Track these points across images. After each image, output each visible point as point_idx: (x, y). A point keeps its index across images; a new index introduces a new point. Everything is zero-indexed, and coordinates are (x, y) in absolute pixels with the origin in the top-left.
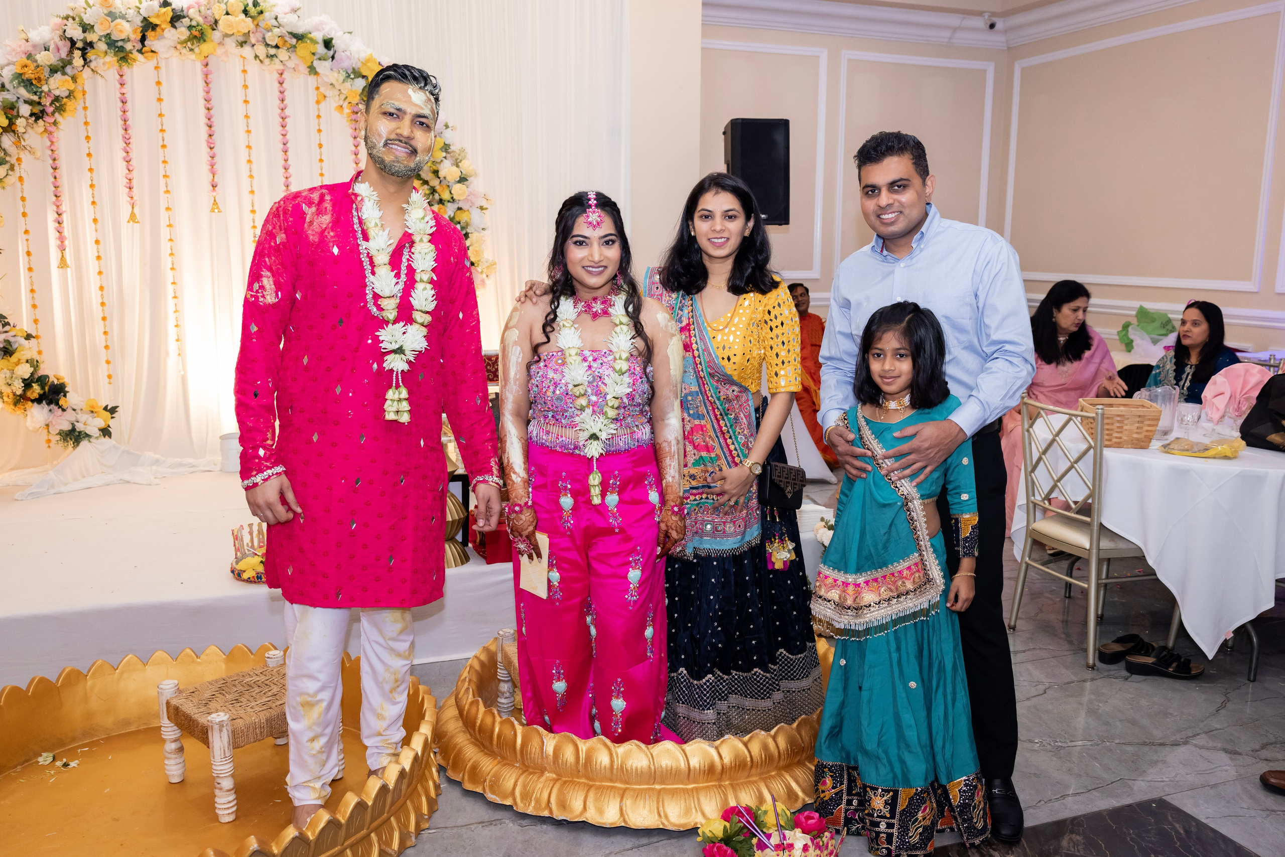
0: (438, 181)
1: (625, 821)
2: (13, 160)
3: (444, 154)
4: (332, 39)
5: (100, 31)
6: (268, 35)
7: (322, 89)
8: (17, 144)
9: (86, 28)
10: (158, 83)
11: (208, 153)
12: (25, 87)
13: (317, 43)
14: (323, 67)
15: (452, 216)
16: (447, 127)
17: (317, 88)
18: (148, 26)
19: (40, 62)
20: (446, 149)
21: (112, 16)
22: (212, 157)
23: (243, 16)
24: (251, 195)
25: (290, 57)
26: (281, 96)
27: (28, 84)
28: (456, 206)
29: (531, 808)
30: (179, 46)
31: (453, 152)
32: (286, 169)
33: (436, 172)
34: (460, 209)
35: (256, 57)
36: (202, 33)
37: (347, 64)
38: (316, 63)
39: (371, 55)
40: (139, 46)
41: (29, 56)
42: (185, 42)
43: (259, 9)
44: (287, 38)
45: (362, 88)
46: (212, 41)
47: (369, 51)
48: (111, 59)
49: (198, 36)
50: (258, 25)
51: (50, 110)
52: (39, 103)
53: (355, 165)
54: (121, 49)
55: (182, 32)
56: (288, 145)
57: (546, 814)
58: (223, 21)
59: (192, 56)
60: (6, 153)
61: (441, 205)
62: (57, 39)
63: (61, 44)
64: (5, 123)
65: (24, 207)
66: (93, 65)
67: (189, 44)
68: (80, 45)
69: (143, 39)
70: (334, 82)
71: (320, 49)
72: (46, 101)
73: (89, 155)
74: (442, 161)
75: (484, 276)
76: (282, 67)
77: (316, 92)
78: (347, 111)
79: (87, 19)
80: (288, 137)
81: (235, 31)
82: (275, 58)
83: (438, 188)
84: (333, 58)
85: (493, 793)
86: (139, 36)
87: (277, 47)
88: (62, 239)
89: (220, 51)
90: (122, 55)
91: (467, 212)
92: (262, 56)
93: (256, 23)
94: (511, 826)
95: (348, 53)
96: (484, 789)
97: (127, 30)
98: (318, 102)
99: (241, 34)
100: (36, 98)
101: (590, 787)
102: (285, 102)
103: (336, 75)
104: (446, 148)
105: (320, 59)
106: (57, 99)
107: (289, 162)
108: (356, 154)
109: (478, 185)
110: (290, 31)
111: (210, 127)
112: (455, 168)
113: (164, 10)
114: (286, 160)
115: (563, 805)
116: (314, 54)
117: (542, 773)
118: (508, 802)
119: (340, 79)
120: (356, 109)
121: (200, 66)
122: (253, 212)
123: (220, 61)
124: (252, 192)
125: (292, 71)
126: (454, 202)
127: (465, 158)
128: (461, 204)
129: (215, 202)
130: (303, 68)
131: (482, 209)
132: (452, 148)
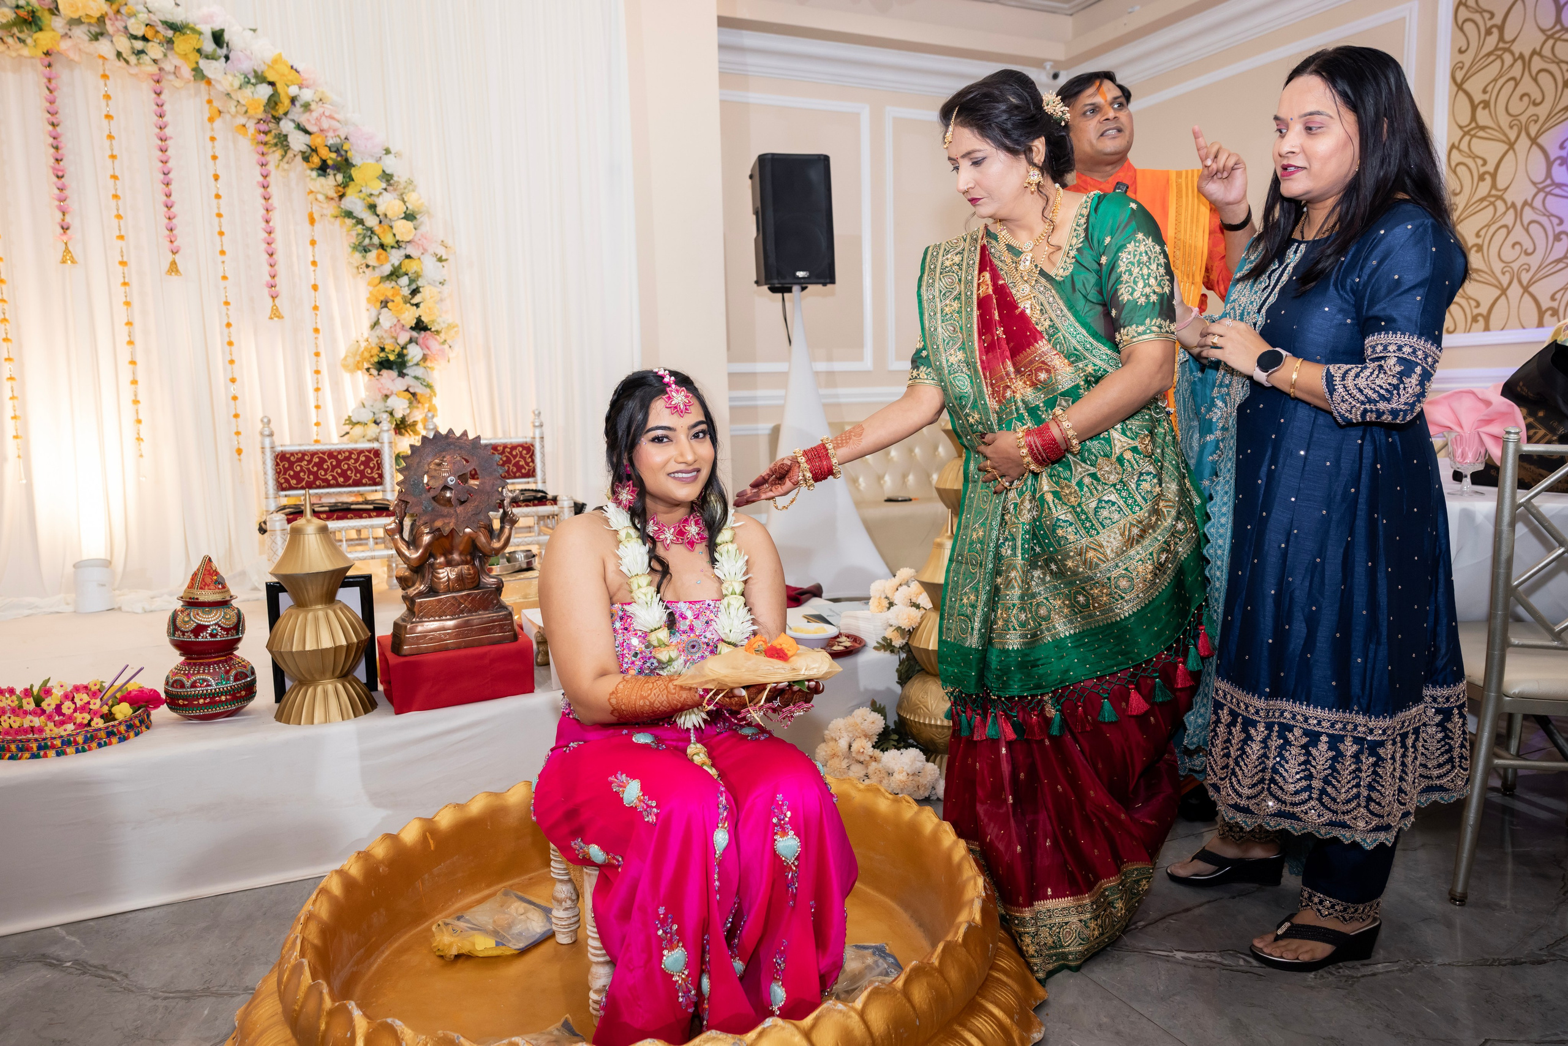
0: (377, 220)
3: (384, 185)
4: (222, 31)
6: (132, 23)
7: (217, 104)
11: (55, 184)
13: (200, 33)
14: (212, 69)
15: (397, 263)
16: (388, 152)
17: (210, 102)
20: (388, 181)
22: (61, 189)
24: (120, 243)
25: (165, 55)
26: (159, 110)
28: (402, 253)
31: (398, 182)
32: (169, 207)
33: (373, 207)
34: (408, 257)
35: (119, 54)
36: (35, 17)
37: (247, 66)
38: (203, 64)
39: (280, 55)
42: (11, 28)
44: (160, 28)
45: (267, 97)
46: (53, 30)
47: (277, 52)
49: (30, 21)
50: (118, 11)
53: (263, 201)
55: (4, 13)
56: (170, 176)
59: (25, 52)
61: (381, 251)
67: (15, 30)
70: (229, 89)
71: (209, 46)
74: (380, 193)
75: (446, 347)
76: (154, 69)
77: (207, 106)
78: (252, 130)
80: (169, 165)
81: (81, 14)
82: (143, 56)
83: (377, 229)
84: (227, 58)
87: (144, 39)
89: (64, 45)
91: (417, 261)
92: (126, 52)
93: (115, 7)
95: (248, 53)
98: (211, 120)
99: (93, 21)
102: (165, 119)
103: (230, 78)
104: (387, 177)
105: (207, 57)
107: (173, 198)
108: (265, 187)
109: (432, 228)
110: (163, 19)
111: (57, 148)
112: (399, 203)
114: (168, 195)
116: (199, 52)
119: (237, 84)
120: (263, 127)
121: (41, 68)
122: (123, 263)
123: (71, 64)
124: (121, 237)
125: (172, 77)
126: (399, 247)
127: (413, 191)
128: (410, 250)
129: (67, 250)
130: (186, 72)
131: (440, 260)
132: (395, 178)
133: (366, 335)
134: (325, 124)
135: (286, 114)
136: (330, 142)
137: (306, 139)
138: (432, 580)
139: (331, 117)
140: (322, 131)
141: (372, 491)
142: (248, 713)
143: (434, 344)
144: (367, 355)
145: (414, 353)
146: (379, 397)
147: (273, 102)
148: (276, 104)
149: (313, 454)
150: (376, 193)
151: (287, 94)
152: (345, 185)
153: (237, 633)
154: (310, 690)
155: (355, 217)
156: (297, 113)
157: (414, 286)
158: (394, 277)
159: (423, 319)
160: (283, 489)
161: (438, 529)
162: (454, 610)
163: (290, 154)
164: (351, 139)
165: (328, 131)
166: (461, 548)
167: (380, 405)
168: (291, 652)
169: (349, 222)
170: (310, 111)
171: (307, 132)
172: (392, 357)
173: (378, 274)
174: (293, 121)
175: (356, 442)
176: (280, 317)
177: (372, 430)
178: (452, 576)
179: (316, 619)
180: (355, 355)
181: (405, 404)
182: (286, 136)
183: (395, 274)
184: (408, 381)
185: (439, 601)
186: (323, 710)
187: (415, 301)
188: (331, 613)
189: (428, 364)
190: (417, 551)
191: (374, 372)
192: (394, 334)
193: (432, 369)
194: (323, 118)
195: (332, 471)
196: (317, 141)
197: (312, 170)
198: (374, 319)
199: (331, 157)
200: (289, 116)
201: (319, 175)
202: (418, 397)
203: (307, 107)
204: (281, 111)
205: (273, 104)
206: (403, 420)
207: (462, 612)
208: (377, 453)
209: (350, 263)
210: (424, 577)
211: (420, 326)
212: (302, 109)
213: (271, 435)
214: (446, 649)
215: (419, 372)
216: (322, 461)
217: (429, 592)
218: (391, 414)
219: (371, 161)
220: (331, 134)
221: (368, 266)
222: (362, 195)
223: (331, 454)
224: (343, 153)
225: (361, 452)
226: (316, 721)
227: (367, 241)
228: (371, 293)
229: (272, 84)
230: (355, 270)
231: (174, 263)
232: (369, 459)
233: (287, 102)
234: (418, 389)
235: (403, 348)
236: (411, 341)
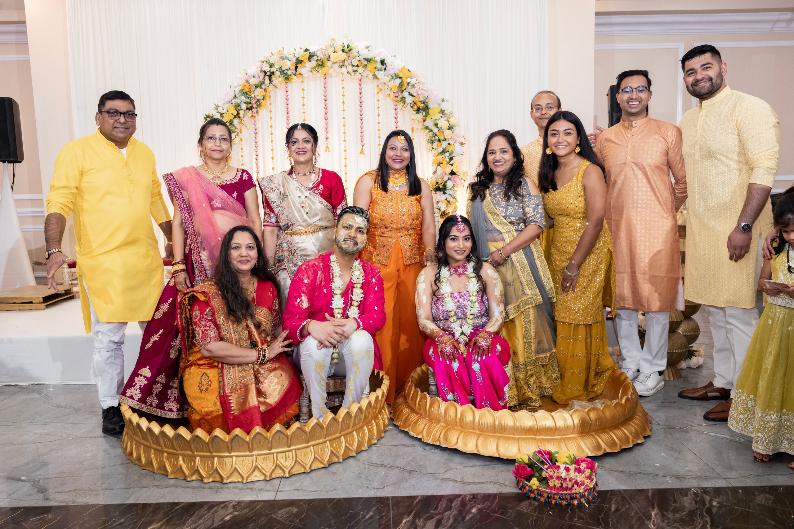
0: (437, 130)
1: (478, 451)
2: (238, 131)
3: (441, 115)
4: (384, 60)
5: (277, 66)
6: (354, 61)
7: (380, 87)
8: (241, 123)
9: (271, 66)
10: (303, 90)
12: (244, 95)
13: (377, 62)
14: (380, 74)
15: (444, 147)
16: (443, 100)
17: (378, 86)
18: (299, 62)
19: (251, 83)
21: (283, 58)
22: (326, 124)
23: (342, 52)
24: (345, 143)
25: (364, 71)
26: (360, 91)
27: (245, 94)
28: (447, 142)
29: (430, 440)
30: (313, 70)
32: (361, 128)
33: (436, 125)
34: (449, 144)
35: (348, 72)
36: (322, 62)
37: (392, 72)
38: (377, 73)
39: (405, 66)
40: (294, 72)
41: (247, 81)
42: (315, 67)
43: (349, 48)
44: (363, 61)
45: (399, 83)
46: (328, 66)
47: (403, 64)
48: (282, 79)
49: (321, 64)
51: (255, 106)
52: (250, 103)
54: (286, 74)
55: (314, 63)
56: (363, 116)
57: (437, 444)
58: (332, 55)
59: (318, 75)
60: (236, 128)
61: (438, 142)
62: (259, 72)
63: (260, 74)
64: (235, 113)
65: (242, 152)
66: (273, 83)
67: (317, 69)
68: (268, 74)
69: (296, 68)
70: (385, 81)
71: (379, 66)
72: (253, 102)
73: (271, 126)
74: (440, 119)
75: (462, 181)
76: (360, 76)
77: (376, 88)
78: (392, 96)
79: (272, 61)
80: (363, 112)
81: (337, 60)
82: (356, 72)
83: (437, 133)
84: (385, 69)
85: (413, 432)
86: (294, 67)
87: (358, 66)
88: (258, 168)
89: (331, 71)
90: (286, 76)
91: (453, 146)
92: (351, 71)
93: (348, 55)
94: (419, 448)
95: (393, 66)
96: (409, 430)
97: (288, 64)
98: (378, 93)
99: (341, 62)
100: (248, 101)
101: (462, 431)
102: (362, 94)
103: (386, 77)
104: (442, 112)
105: (378, 70)
106: (258, 100)
109: (459, 131)
110: (364, 57)
111: (326, 109)
112: (446, 122)
113: (305, 53)
114: (362, 124)
115: (446, 439)
116: (376, 68)
117: (439, 423)
118: (420, 437)
119: (388, 80)
120: (397, 95)
121: (322, 79)
122: (345, 151)
123: (331, 76)
124: (345, 141)
125: (365, 78)
126: (446, 140)
127: (452, 117)
128: (450, 142)
129: (327, 147)
130: (371, 76)
131: (462, 144)
132: (446, 112)
133: (431, 177)
134: (420, 92)
135: (405, 89)
136: (421, 99)
137: (412, 98)
139: (422, 89)
140: (418, 95)
143: (457, 180)
145: (449, 184)
147: (401, 85)
150: (438, 119)
151: (406, 81)
152: (426, 116)
155: (429, 129)
156: (409, 89)
157: (451, 156)
159: (454, 170)
163: (406, 104)
164: (429, 97)
165: (420, 94)
169: (427, 131)
170: (415, 88)
171: (412, 96)
172: (441, 187)
173: (436, 152)
174: (408, 92)
181: (445, 205)
182: (405, 98)
183: (443, 152)
184: (447, 196)
187: (451, 163)
189: (455, 188)
192: (442, 177)
193: (456, 191)
194: (419, 89)
196: (417, 100)
197: (414, 111)
198: (435, 170)
199: (422, 105)
201: (417, 113)
202: (450, 202)
203: (413, 86)
204: (403, 88)
206: (444, 212)
211: (453, 173)
212: (411, 87)
215: (451, 192)
218: (440, 210)
219: (436, 106)
220: (422, 96)
221: (433, 149)
222: (432, 120)
224: (426, 103)
227: (433, 138)
228: (434, 159)
229: (400, 78)
230: (428, 150)
231: (362, 149)
233: (406, 84)
234: (450, 199)
235: (445, 182)
236: (449, 179)
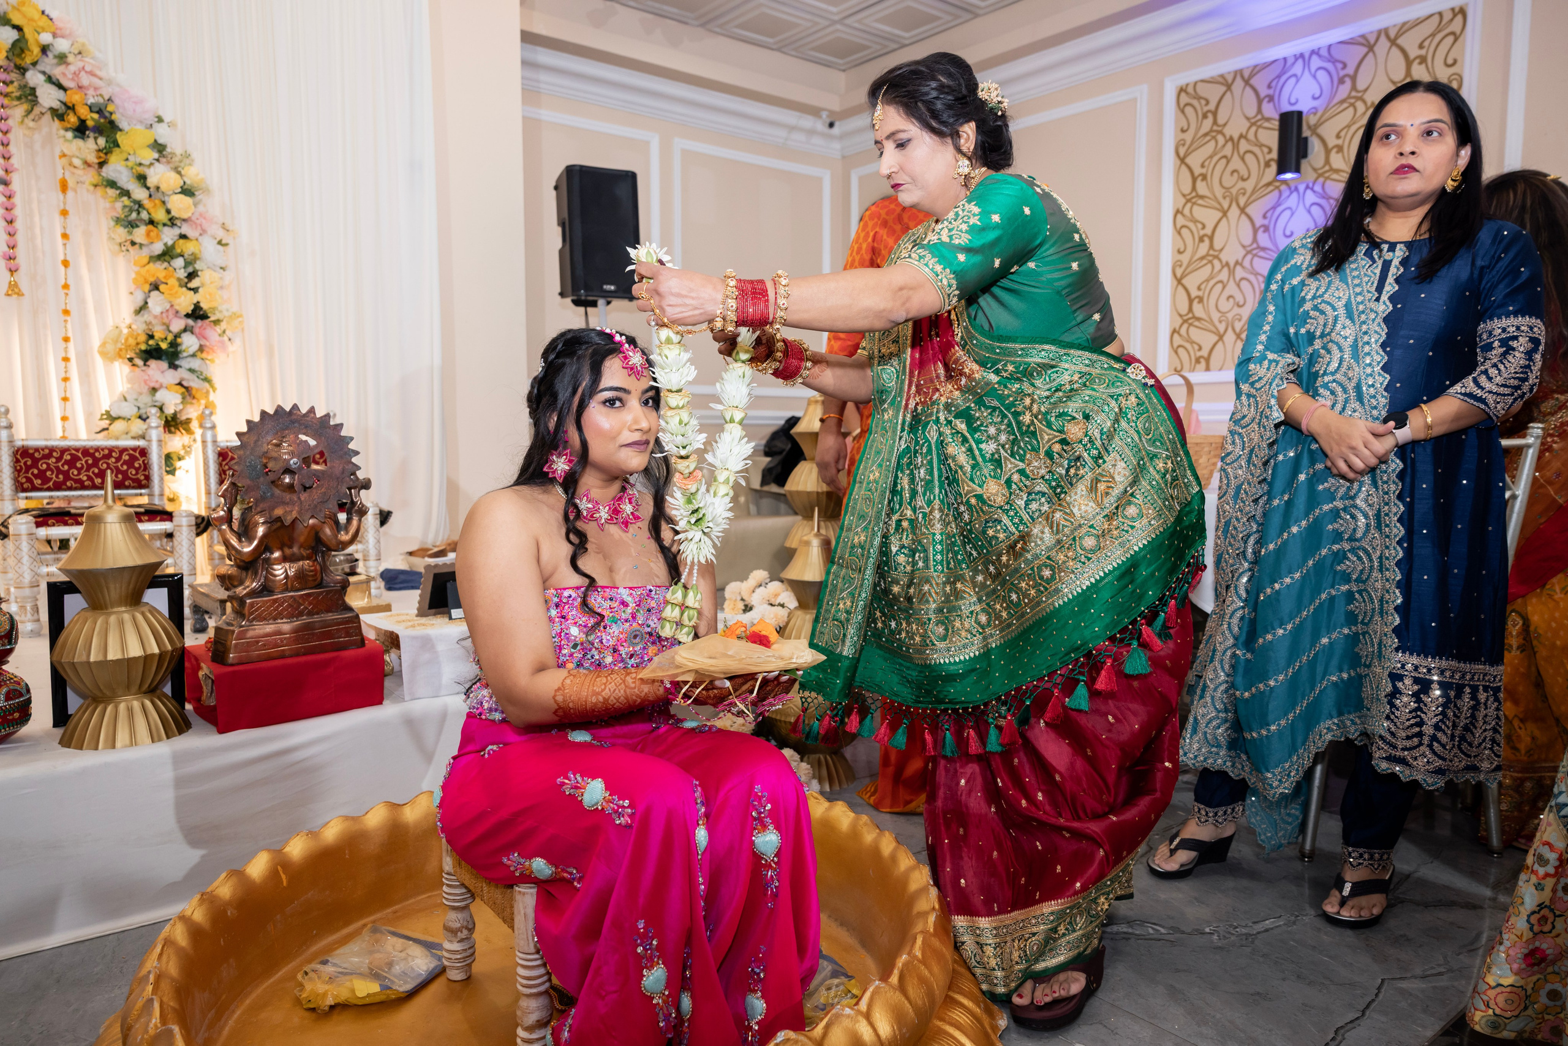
0: (146, 193)
3: (156, 156)
15: (170, 243)
16: (160, 120)
20: (160, 151)
28: (176, 231)
31: (173, 154)
33: (142, 178)
34: (183, 237)
45: (11, 41)
61: (151, 227)
74: (151, 164)
75: (226, 338)
83: (146, 203)
91: (194, 242)
104: (159, 148)
109: (212, 206)
112: (173, 175)
126: (173, 225)
127: (190, 165)
128: (185, 229)
131: (220, 243)
132: (168, 150)
133: (128, 321)
134: (85, 80)
135: (34, 64)
136: (91, 101)
137: (60, 94)
138: (266, 578)
139: (92, 74)
140: (80, 87)
141: (137, 495)
142: (21, 740)
143: (213, 334)
144: (132, 341)
145: (189, 342)
146: (145, 389)
147: (18, 48)
148: (22, 51)
149: (63, 451)
151: (37, 41)
152: (108, 151)
153: (10, 643)
154: (110, 708)
155: (118, 188)
156: (48, 64)
157: (190, 269)
158: (167, 258)
159: (202, 305)
160: (24, 490)
161: (279, 519)
162: (294, 612)
163: (37, 110)
164: (116, 100)
165: (87, 88)
166: (302, 539)
167: (146, 399)
168: (89, 663)
169: (112, 192)
170: (68, 64)
171: (60, 86)
172: (164, 346)
173: (145, 253)
174: (44, 73)
175: (117, 439)
176: (20, 294)
177: (138, 426)
178: (291, 573)
179: (121, 624)
180: (116, 341)
181: (178, 399)
182: (33, 89)
183: (167, 254)
184: (181, 373)
185: (275, 601)
186: (127, 731)
187: (192, 285)
188: (139, 617)
189: (204, 355)
190: (251, 543)
191: (139, 362)
192: (166, 320)
193: (211, 361)
194: (83, 73)
195: (88, 470)
196: (75, 98)
197: (67, 130)
198: (140, 303)
199: (92, 119)
200: (40, 67)
201: (75, 137)
202: (194, 392)
203: (62, 58)
204: (28, 60)
205: (17, 51)
206: (175, 417)
207: (301, 614)
208: (144, 452)
209: (111, 239)
210: (256, 573)
211: (197, 314)
212: (55, 61)
213: (10, 427)
214: (282, 656)
215: (195, 364)
216: (75, 459)
217: (262, 591)
218: (161, 409)
219: (140, 128)
220: (91, 92)
222: (130, 164)
223: (86, 452)
224: (107, 114)
225: (123, 450)
226: (118, 744)
227: (134, 215)
228: (137, 273)
229: (19, 28)
230: (117, 248)
232: (133, 459)
233: (36, 50)
234: (193, 383)
235: (177, 336)
236: (185, 330)
